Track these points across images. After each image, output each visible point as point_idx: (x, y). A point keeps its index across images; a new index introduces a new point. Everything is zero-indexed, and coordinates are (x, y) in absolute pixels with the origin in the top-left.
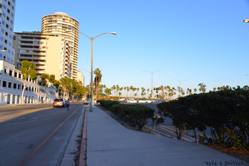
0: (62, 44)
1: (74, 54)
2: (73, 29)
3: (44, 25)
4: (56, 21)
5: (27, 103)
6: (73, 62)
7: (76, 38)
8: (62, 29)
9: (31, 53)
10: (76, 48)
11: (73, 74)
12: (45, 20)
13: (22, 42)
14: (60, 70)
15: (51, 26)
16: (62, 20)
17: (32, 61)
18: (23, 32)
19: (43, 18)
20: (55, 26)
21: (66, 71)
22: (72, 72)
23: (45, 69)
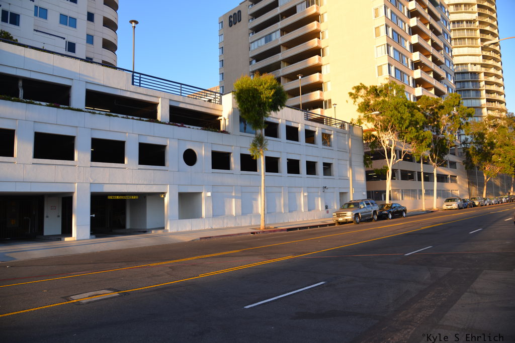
13: (256, 17)
14: (380, 68)
23: (321, 80)
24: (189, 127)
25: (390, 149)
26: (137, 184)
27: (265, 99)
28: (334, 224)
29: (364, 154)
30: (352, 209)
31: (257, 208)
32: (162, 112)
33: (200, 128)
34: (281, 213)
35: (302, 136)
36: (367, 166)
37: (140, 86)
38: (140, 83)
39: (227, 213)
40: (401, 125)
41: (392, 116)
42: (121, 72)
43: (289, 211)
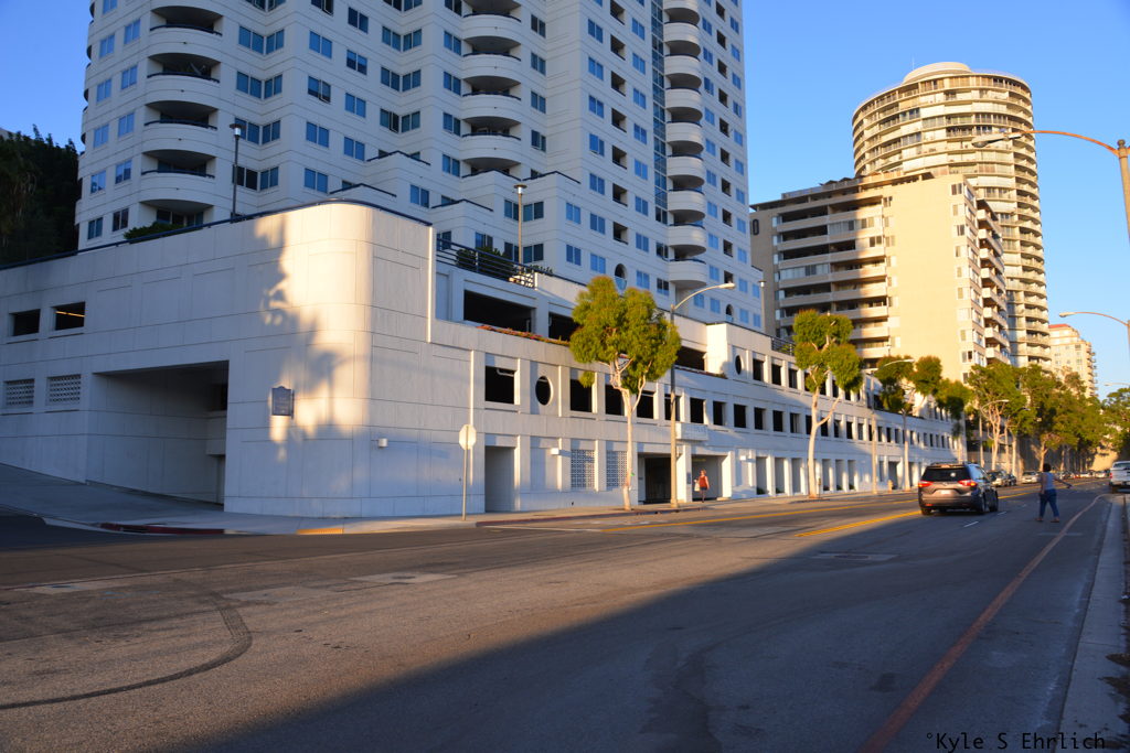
0: (955, 206)
1: (1023, 244)
2: (1000, 127)
3: (863, 144)
4: (915, 111)
5: (831, 489)
6: (1022, 284)
7: (1024, 163)
8: (949, 141)
9: (824, 275)
10: (1027, 212)
11: (1029, 345)
12: (865, 121)
13: (786, 236)
14: (963, 333)
15: (897, 141)
16: (941, 97)
17: (834, 307)
18: (784, 195)
19: (856, 117)
20: (911, 135)
21: (989, 332)
22: (1021, 334)
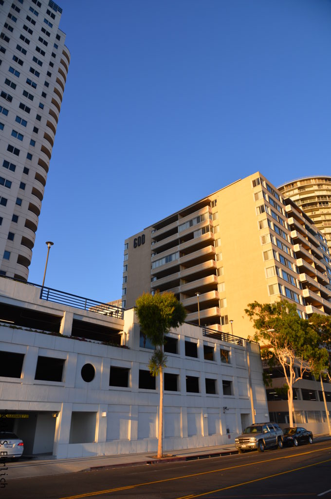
23: (218, 297)
24: (90, 342)
25: (289, 367)
26: (30, 401)
27: (165, 316)
28: (236, 452)
29: (263, 372)
30: (256, 434)
31: (155, 431)
32: (65, 326)
33: (100, 342)
34: (180, 437)
35: (201, 353)
36: (268, 385)
37: (47, 300)
38: (48, 297)
39: (121, 437)
40: (296, 343)
41: (287, 334)
42: (31, 286)
43: (189, 436)
